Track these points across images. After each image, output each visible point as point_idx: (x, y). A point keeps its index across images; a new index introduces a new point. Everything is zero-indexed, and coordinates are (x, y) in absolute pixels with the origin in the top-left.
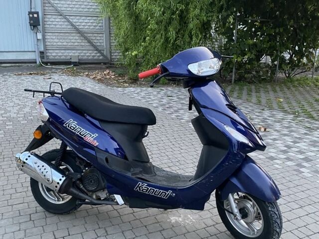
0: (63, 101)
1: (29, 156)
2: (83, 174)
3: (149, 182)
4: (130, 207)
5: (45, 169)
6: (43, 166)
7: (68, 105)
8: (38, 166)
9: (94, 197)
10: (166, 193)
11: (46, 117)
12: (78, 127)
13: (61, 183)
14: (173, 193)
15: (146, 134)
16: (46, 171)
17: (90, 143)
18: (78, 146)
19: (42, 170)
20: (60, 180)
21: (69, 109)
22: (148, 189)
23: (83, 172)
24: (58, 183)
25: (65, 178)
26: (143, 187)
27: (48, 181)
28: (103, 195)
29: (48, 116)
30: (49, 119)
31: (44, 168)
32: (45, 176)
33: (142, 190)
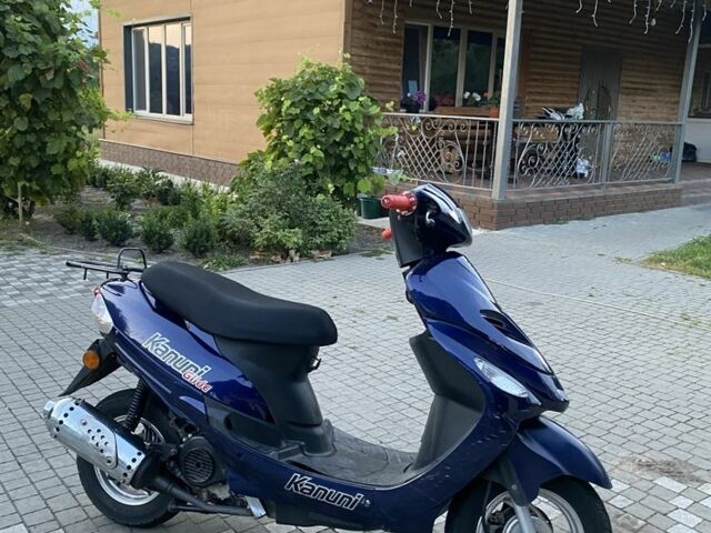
0: (143, 291)
1: (72, 409)
2: (182, 446)
3: (316, 472)
4: (278, 522)
5: (102, 437)
6: (99, 431)
7: (153, 300)
8: (89, 431)
9: (205, 495)
10: (351, 499)
11: (106, 325)
12: (170, 350)
13: (134, 466)
14: (366, 498)
15: (315, 365)
16: (105, 440)
17: (194, 386)
18: (169, 391)
19: (97, 439)
20: (134, 460)
21: (154, 310)
22: (314, 488)
23: (182, 442)
24: (129, 467)
25: (143, 456)
26: (304, 483)
27: (109, 462)
28: (223, 493)
29: (112, 325)
30: (113, 329)
31: (100, 434)
32: (102, 451)
33: (302, 490)
